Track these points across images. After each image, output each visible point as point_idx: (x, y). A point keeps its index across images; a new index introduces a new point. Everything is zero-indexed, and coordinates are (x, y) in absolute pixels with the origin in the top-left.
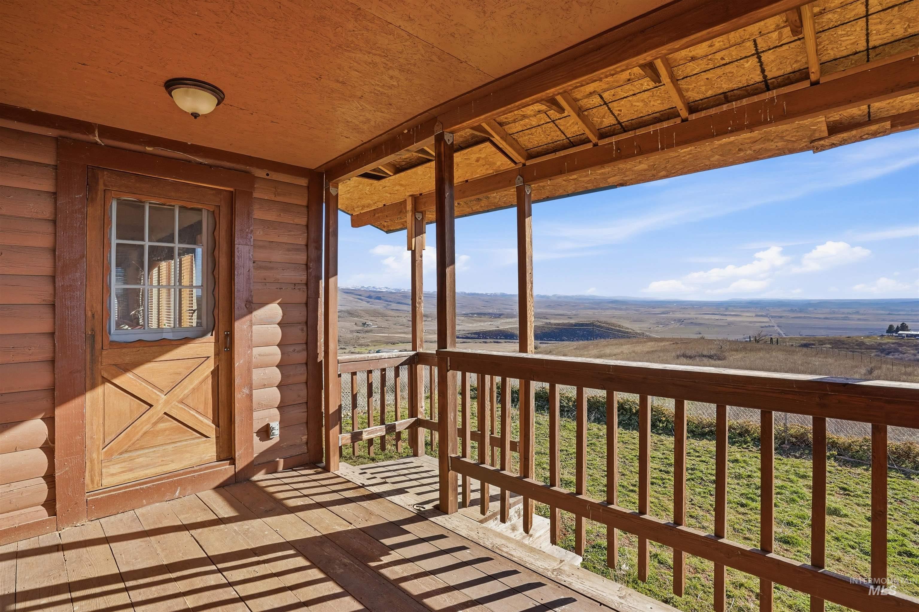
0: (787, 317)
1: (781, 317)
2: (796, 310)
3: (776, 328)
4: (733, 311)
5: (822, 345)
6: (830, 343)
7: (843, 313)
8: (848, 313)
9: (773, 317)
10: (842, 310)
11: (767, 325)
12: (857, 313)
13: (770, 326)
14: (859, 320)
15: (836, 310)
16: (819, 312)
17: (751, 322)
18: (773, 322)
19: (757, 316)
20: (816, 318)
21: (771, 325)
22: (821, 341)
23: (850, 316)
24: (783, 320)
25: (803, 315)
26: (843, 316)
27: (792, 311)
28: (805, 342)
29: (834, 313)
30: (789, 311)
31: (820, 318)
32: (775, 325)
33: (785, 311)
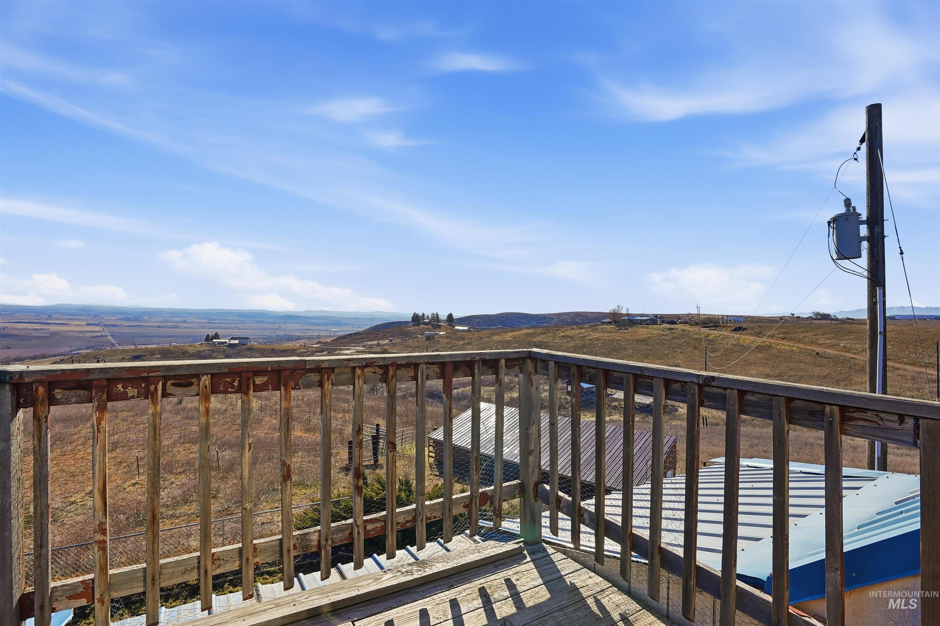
0: (121, 326)
1: (115, 326)
2: (131, 318)
3: (110, 338)
4: (58, 319)
5: (152, 356)
6: (160, 354)
7: (174, 322)
8: (178, 322)
9: (106, 326)
10: (173, 319)
11: (99, 334)
12: (185, 322)
13: (102, 336)
14: (186, 328)
15: (168, 319)
16: (154, 320)
17: (80, 332)
18: (106, 332)
19: (88, 324)
20: (150, 326)
21: (104, 334)
22: (152, 352)
23: (179, 324)
24: (114, 329)
25: (138, 324)
26: (174, 324)
27: (128, 319)
28: (136, 354)
29: (166, 321)
30: (123, 319)
31: (153, 327)
32: (109, 334)
33: (119, 319)
